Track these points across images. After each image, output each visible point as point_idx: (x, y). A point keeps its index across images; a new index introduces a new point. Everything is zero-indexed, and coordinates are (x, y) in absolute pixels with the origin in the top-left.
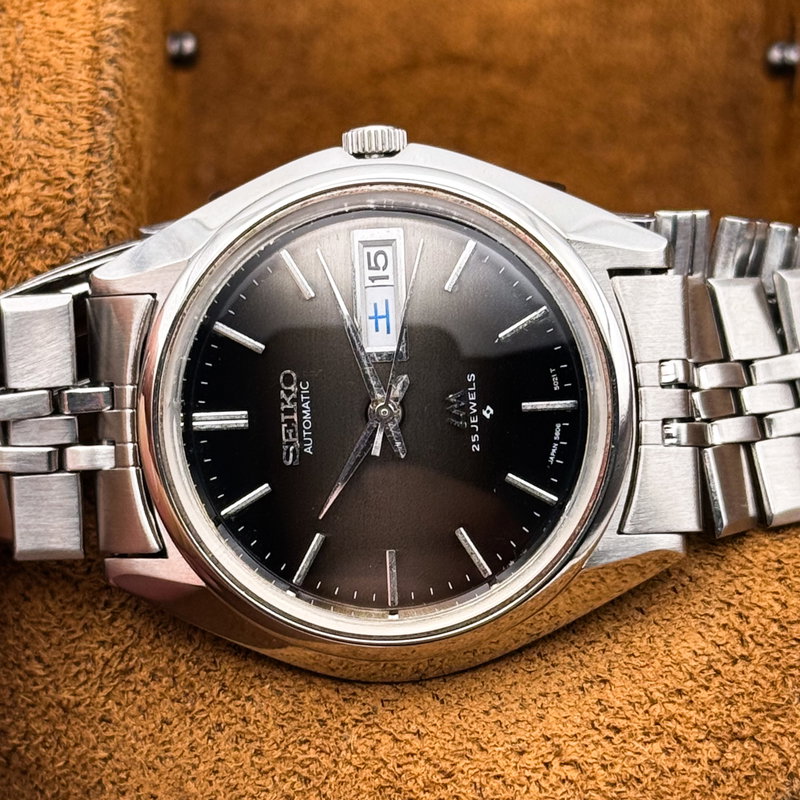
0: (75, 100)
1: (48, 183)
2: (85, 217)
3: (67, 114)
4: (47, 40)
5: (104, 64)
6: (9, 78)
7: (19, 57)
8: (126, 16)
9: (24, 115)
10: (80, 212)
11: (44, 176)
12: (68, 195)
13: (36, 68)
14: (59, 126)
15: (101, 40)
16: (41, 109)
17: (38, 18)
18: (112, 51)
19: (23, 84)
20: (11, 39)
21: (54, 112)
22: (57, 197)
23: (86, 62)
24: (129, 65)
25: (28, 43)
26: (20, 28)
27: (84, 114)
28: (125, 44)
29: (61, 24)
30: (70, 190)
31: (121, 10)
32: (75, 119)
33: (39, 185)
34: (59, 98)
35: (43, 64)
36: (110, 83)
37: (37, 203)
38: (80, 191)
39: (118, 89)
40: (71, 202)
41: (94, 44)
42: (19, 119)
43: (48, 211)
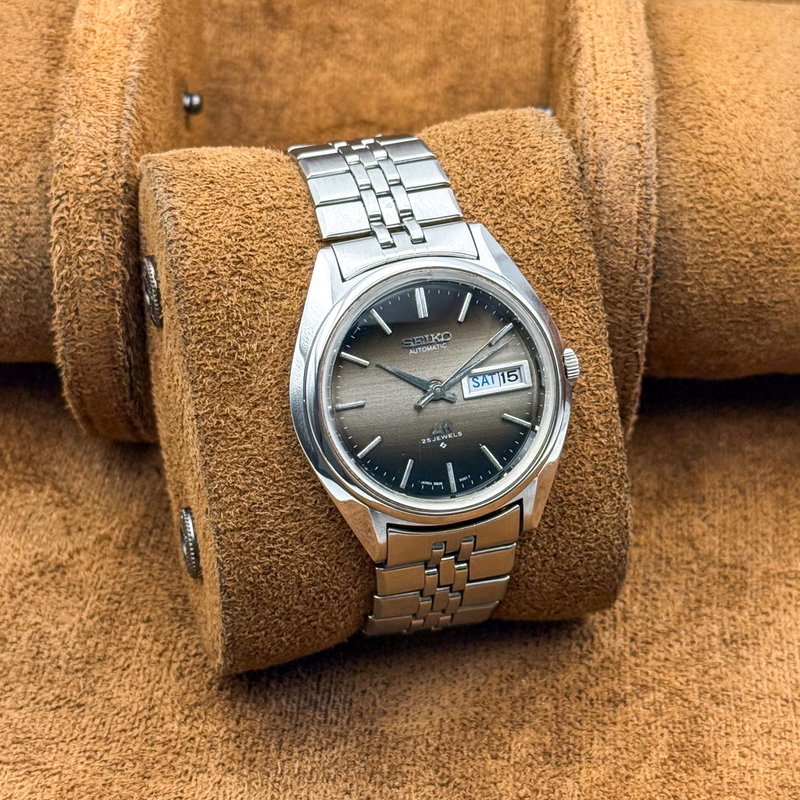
0: (110, 115)
1: (93, 159)
2: (113, 177)
3: (105, 122)
4: (97, 84)
5: (127, 97)
6: (74, 104)
7: (81, 92)
8: (141, 71)
9: (82, 123)
10: (111, 174)
11: (91, 155)
12: (104, 165)
13: (89, 98)
14: (100, 129)
15: (125, 84)
16: (91, 120)
17: (93, 72)
18: (131, 89)
19: (82, 106)
20: (77, 84)
21: (98, 121)
22: (97, 166)
23: (117, 95)
24: (140, 98)
25: (86, 86)
26: (83, 77)
27: (114, 122)
28: (139, 87)
29: (104, 76)
30: (104, 161)
31: (138, 68)
32: (108, 125)
33: (88, 160)
34: (101, 114)
35: (93, 96)
36: (129, 106)
37: (87, 169)
38: (111, 163)
39: (133, 109)
40: (105, 169)
41: (122, 85)
42: (78, 125)
43: (93, 174)
